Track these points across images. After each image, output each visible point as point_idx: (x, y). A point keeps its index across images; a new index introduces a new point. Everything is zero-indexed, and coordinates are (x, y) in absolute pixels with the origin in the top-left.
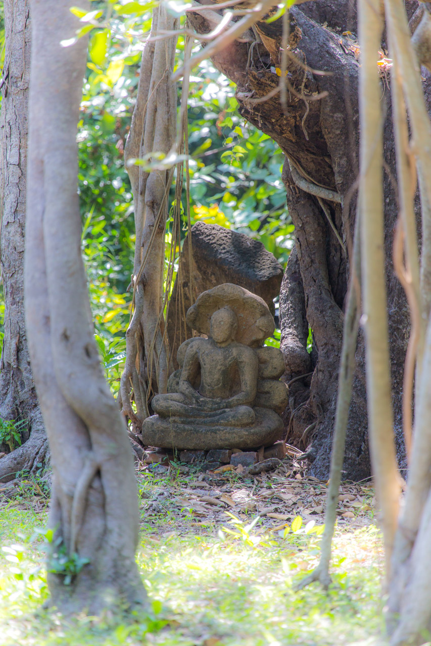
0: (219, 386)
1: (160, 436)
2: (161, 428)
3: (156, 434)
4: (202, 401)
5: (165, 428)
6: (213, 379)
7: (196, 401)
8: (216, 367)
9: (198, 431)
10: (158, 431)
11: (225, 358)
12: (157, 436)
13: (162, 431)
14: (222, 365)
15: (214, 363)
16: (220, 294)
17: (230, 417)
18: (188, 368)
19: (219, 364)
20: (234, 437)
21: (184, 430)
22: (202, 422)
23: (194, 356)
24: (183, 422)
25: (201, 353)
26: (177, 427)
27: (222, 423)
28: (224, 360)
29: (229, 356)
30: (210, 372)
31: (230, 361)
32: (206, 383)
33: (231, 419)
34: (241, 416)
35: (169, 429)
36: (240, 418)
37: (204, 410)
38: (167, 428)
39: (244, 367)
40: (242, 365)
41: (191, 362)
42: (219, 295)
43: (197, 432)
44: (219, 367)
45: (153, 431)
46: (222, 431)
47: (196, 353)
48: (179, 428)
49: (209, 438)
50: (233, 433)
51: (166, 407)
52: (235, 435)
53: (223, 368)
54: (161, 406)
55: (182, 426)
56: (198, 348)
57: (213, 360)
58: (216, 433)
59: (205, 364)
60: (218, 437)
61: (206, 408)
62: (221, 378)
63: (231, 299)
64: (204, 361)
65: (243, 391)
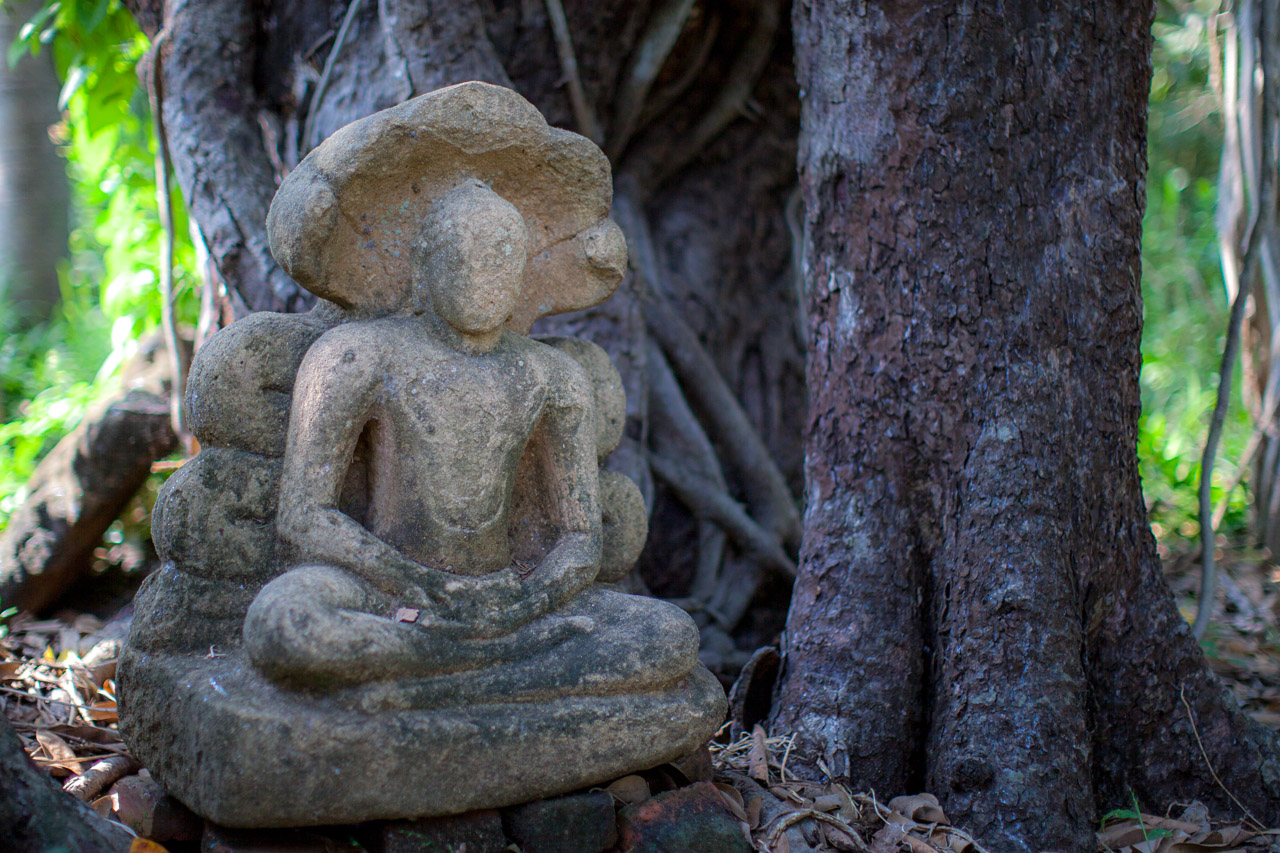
0: (496, 518)
1: (322, 783)
2: (331, 743)
3: (302, 773)
4: (458, 595)
5: (351, 744)
6: (476, 493)
7: (433, 597)
8: (484, 440)
9: (500, 733)
10: (315, 758)
11: (515, 399)
12: (311, 781)
13: (336, 758)
14: (504, 428)
15: (472, 423)
16: (455, 123)
17: (633, 657)
18: (335, 451)
19: (497, 424)
20: (654, 738)
21: (442, 740)
22: (489, 692)
23: (363, 399)
24: (418, 704)
25: (400, 382)
26: (405, 729)
27: (596, 683)
28: (512, 408)
29: (527, 389)
30: (458, 463)
31: (533, 409)
32: (442, 511)
33: (638, 666)
34: (680, 648)
35: (367, 746)
36: (676, 654)
37: (480, 634)
38: (359, 742)
39: (574, 429)
40: (570, 420)
41: (349, 424)
42: (451, 132)
43: (496, 739)
44: (495, 439)
45: (288, 762)
46: (605, 718)
47: (377, 381)
48: (419, 734)
49: (546, 758)
50: (647, 723)
51: (352, 646)
52: (655, 730)
53: (512, 442)
54: (331, 644)
55: (422, 721)
56: (382, 359)
57: (466, 411)
58: (576, 733)
59: (431, 431)
60: (585, 744)
61: (480, 624)
62: (504, 486)
63: (496, 146)
64: (423, 414)
65: (578, 530)
